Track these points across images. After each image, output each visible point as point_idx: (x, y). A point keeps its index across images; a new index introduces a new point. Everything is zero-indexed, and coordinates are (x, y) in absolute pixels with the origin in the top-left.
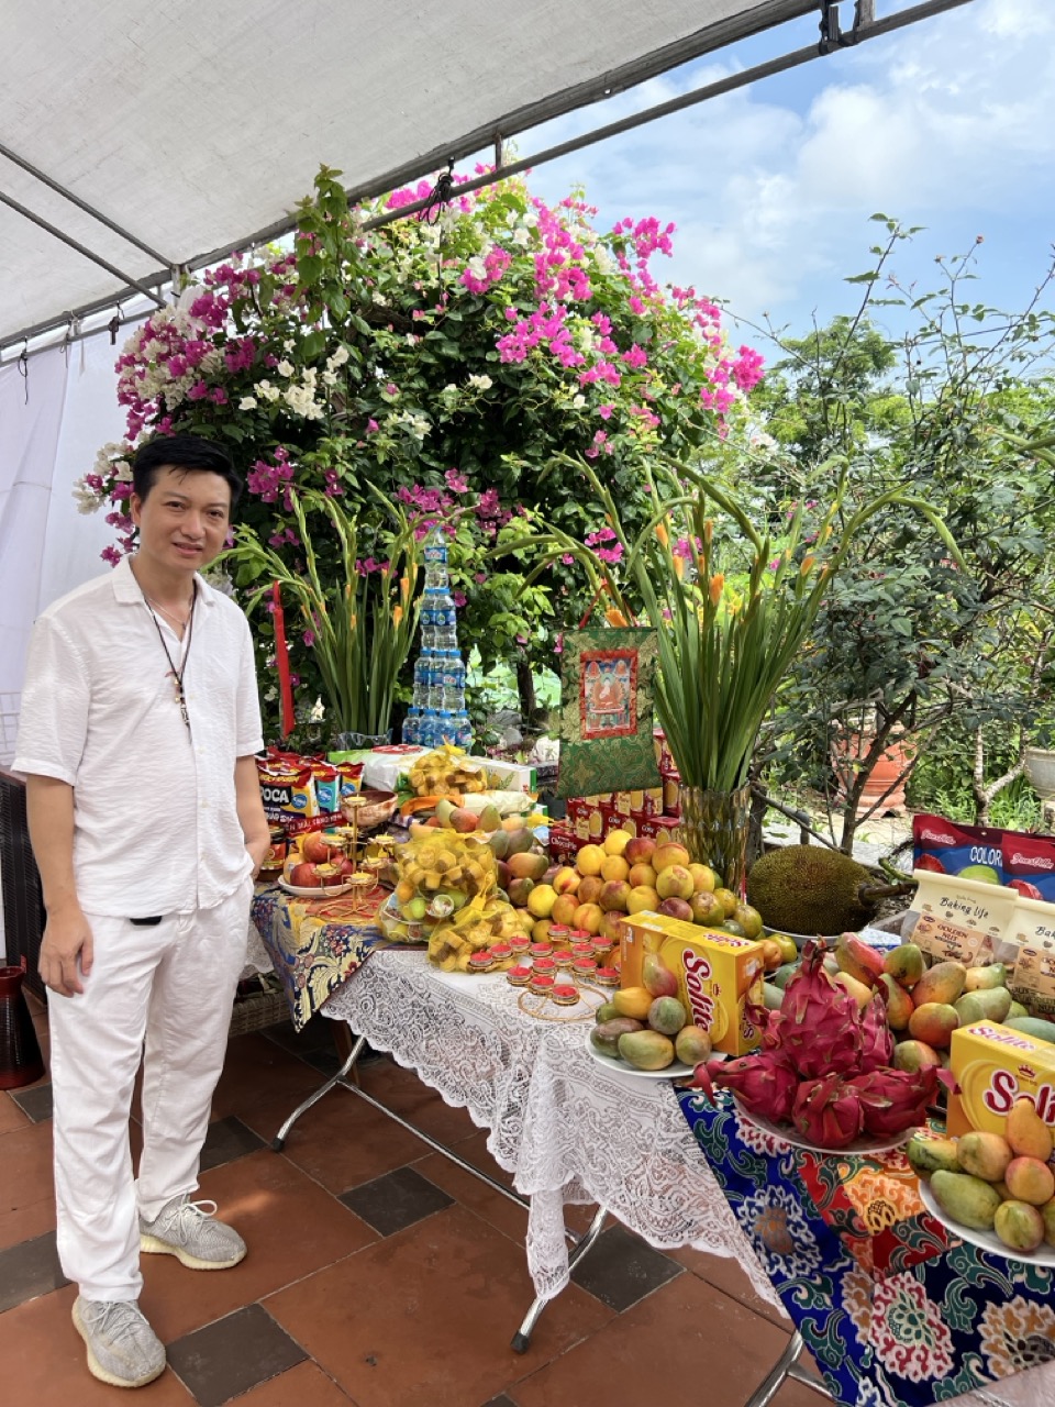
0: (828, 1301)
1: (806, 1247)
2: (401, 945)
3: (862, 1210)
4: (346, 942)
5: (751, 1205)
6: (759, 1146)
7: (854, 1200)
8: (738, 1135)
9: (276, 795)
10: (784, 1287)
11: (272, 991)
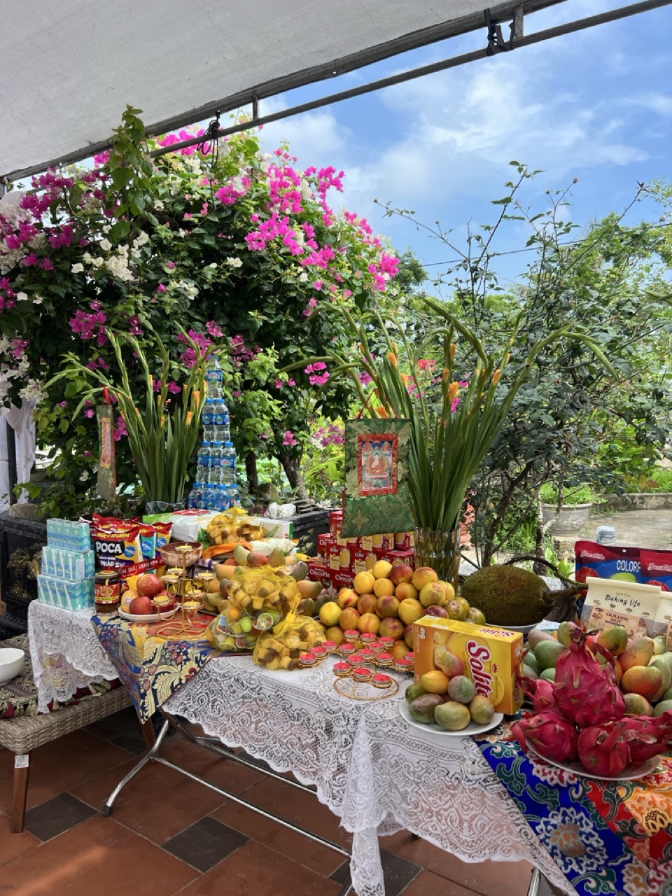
0: (612, 886)
1: (595, 850)
2: (229, 652)
3: (642, 819)
4: (186, 653)
5: (546, 824)
6: (552, 779)
7: (633, 812)
8: (534, 772)
9: (111, 548)
10: (577, 880)
11: (99, 694)
